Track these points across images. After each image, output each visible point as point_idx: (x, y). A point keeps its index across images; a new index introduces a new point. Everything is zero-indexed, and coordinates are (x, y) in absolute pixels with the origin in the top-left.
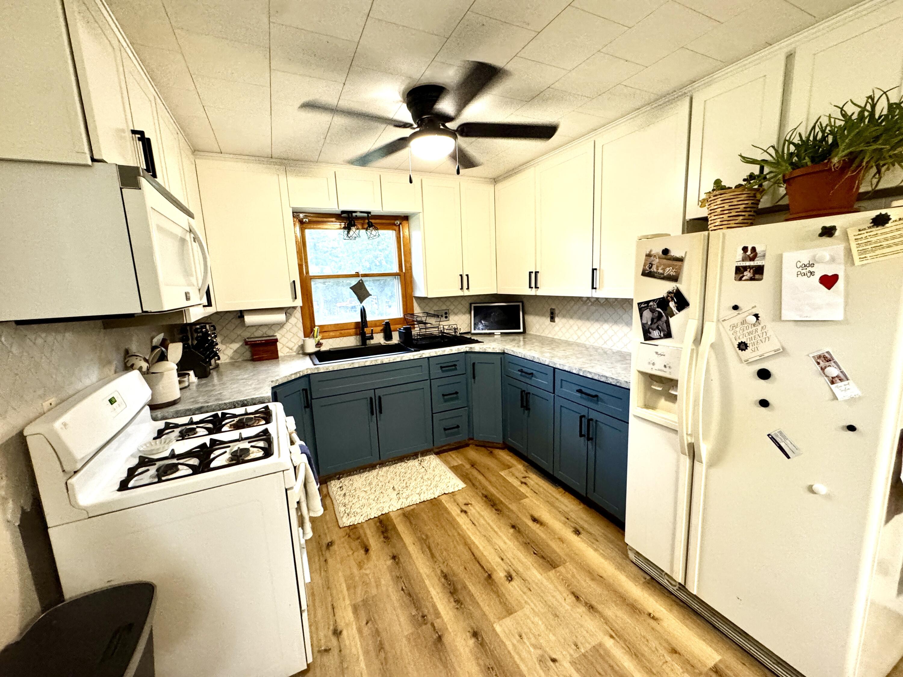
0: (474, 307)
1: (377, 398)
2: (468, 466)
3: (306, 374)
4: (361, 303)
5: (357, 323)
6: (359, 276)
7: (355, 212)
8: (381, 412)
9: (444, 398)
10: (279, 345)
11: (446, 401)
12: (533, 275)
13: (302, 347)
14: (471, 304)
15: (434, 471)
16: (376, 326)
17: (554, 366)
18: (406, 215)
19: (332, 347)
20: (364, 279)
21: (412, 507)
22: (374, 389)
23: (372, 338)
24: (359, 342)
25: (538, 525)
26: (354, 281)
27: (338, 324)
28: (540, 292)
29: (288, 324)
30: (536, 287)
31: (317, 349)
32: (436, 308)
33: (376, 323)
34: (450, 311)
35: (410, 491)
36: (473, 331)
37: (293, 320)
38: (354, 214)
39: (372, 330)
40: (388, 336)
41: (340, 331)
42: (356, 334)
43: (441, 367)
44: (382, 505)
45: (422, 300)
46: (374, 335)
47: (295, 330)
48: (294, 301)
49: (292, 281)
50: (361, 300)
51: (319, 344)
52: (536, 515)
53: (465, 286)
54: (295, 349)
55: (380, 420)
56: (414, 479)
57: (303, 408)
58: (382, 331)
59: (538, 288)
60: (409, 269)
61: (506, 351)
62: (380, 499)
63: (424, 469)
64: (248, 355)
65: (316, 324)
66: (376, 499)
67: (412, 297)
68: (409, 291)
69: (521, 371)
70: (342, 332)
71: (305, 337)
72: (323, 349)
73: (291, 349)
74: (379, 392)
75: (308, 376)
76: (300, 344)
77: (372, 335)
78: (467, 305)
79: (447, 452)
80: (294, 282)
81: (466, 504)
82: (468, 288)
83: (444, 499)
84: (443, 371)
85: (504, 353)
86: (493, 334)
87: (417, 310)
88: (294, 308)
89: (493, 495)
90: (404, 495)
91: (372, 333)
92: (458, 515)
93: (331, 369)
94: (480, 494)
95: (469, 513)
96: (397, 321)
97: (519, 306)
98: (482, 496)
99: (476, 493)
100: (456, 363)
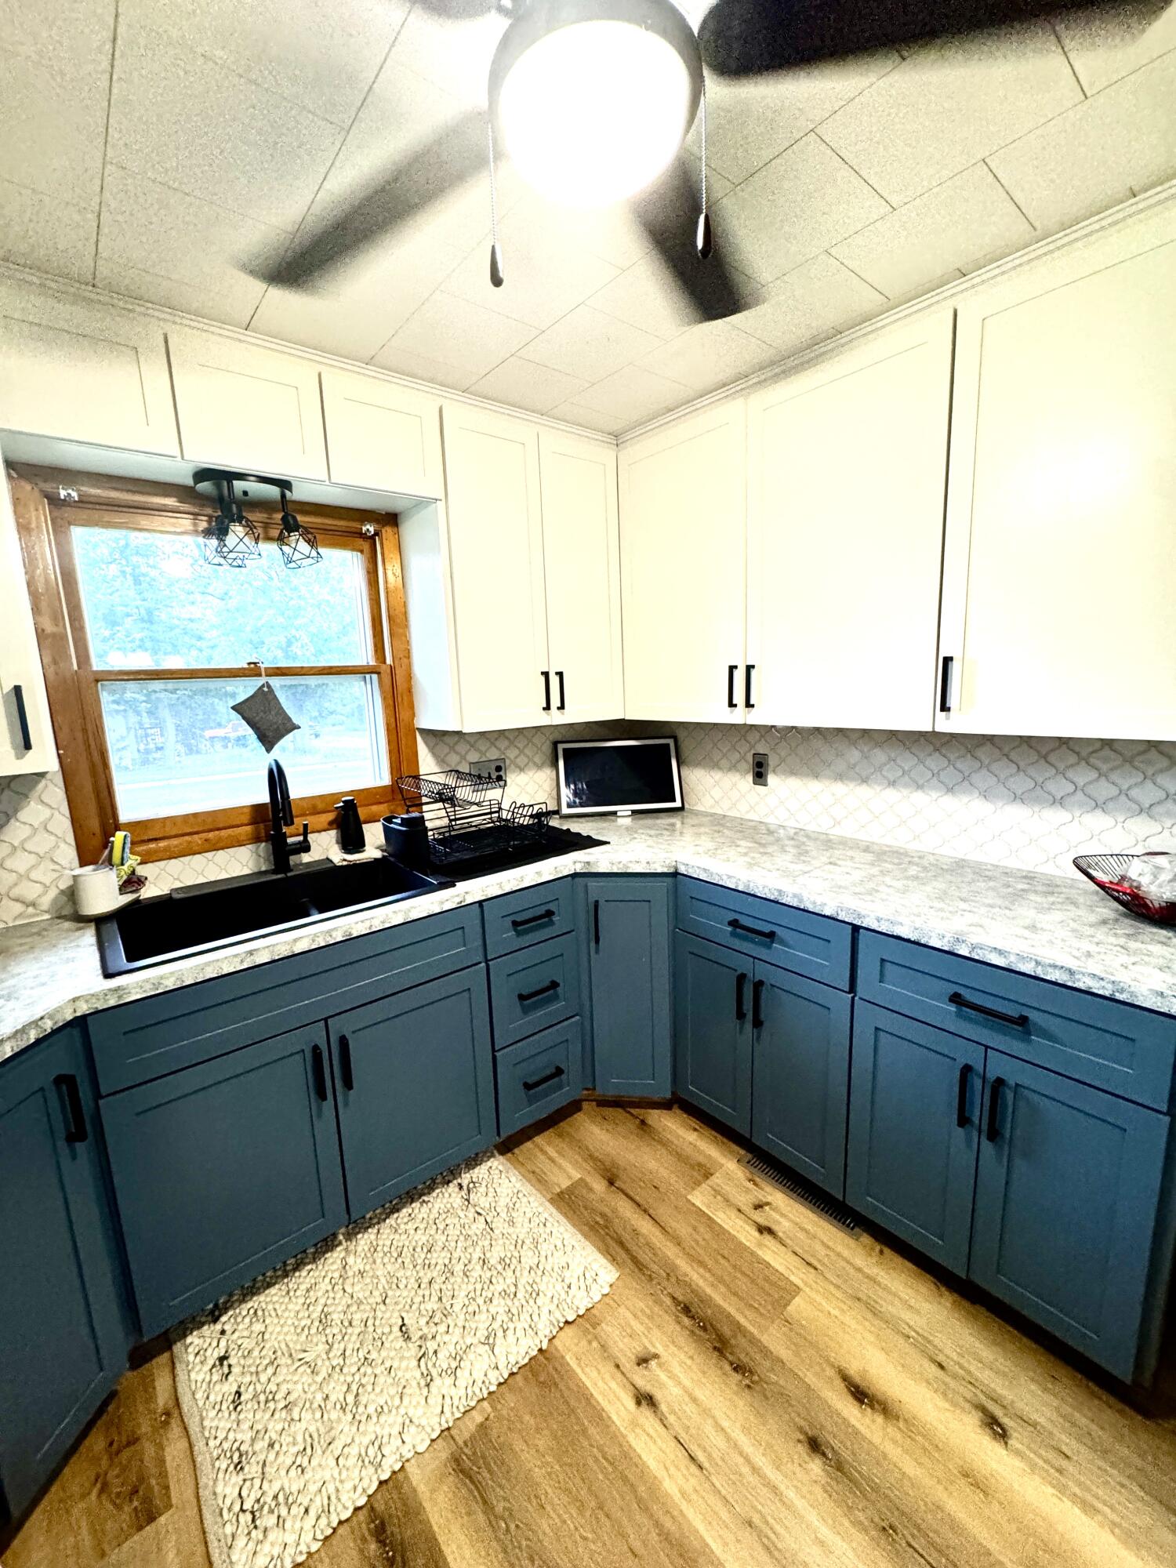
0: (565, 750)
1: (335, 1045)
2: (599, 1186)
3: (69, 1017)
4: (268, 750)
5: (258, 808)
6: (260, 675)
7: (241, 476)
8: (348, 1084)
9: (521, 1005)
11: (526, 1011)
12: (739, 676)
13: (72, 894)
14: (555, 744)
15: (512, 1223)
16: (316, 812)
17: (857, 922)
18: (390, 510)
19: (178, 885)
20: (276, 683)
21: (478, 1418)
22: (326, 1020)
23: (305, 847)
24: (267, 860)
25: (880, 1419)
26: (244, 689)
27: (195, 815)
28: (754, 718)
29: (15, 826)
30: (749, 705)
31: (129, 898)
32: (474, 757)
33: (315, 805)
34: (508, 762)
35: (458, 1331)
36: (565, 810)
37: (33, 812)
38: (239, 485)
39: (306, 826)
40: (352, 840)
41: (204, 835)
42: (256, 839)
43: (515, 924)
44: (371, 1429)
45: (436, 737)
46: (311, 837)
47: (42, 843)
48: (20, 757)
49: (7, 687)
50: (268, 740)
51: (132, 882)
52: (853, 1369)
53: (555, 701)
54: (46, 901)
55: (346, 1104)
56: (458, 1268)
57: (61, 1144)
58: (332, 825)
59: (753, 706)
60: (405, 655)
61: (682, 870)
62: (363, 1399)
63: (482, 1219)
65: (124, 817)
66: (350, 1399)
67: (412, 731)
68: (403, 715)
69: (734, 923)
70: (211, 835)
72: (148, 892)
73: (33, 904)
74: (339, 1026)
75: (80, 1023)
76: (64, 885)
77: (306, 840)
78: (547, 748)
79: (529, 1138)
80: (17, 690)
81: (643, 1361)
82: (562, 707)
83: (570, 1347)
84: (519, 934)
85: (676, 874)
86: (614, 813)
87: (427, 764)
88: (36, 778)
89: (706, 1301)
90: (443, 1361)
91: (305, 834)
92: (634, 1424)
93: (170, 984)
94: (668, 1301)
95: (663, 1407)
96: (373, 795)
97: (668, 745)
98: (673, 1309)
99: (656, 1302)
100: (552, 907)
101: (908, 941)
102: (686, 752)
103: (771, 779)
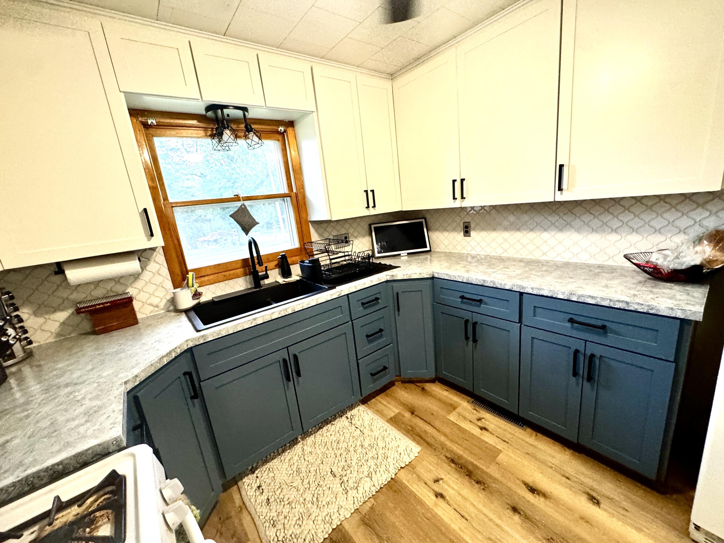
0: (375, 228)
1: (291, 357)
2: (408, 415)
3: (186, 348)
4: (247, 234)
5: (245, 261)
6: (240, 200)
7: (226, 107)
8: (299, 374)
9: (368, 339)
10: (136, 305)
11: (370, 342)
12: (458, 185)
13: (173, 301)
14: (370, 225)
15: (372, 431)
16: (269, 261)
17: (521, 291)
18: (290, 120)
19: (214, 296)
20: (247, 203)
21: (369, 504)
22: (287, 347)
23: (266, 277)
24: (251, 283)
25: (542, 499)
26: (234, 207)
27: (219, 265)
28: (466, 204)
29: (146, 273)
30: (463, 198)
31: (196, 302)
32: (335, 233)
33: (271, 257)
34: (350, 234)
35: (355, 473)
36: (377, 255)
37: (152, 266)
38: (226, 111)
39: (266, 267)
40: (286, 273)
41: (224, 273)
42: (245, 274)
43: (363, 304)
44: (326, 511)
46: (269, 272)
47: (158, 280)
48: (149, 240)
49: (141, 209)
50: (246, 230)
51: (196, 295)
52: (529, 480)
53: (371, 204)
54: (162, 304)
55: (298, 383)
56: (352, 449)
57: (189, 400)
58: (277, 266)
59: (465, 198)
60: (302, 187)
61: (436, 275)
62: (320, 500)
63: (358, 430)
64: (86, 325)
65: (189, 267)
66: (315, 499)
67: (308, 222)
68: (303, 215)
69: (462, 297)
70: (226, 273)
71: (175, 288)
72: (203, 299)
73: (157, 306)
74: (293, 350)
75: (190, 350)
76: (169, 297)
77: (266, 273)
78: (366, 227)
79: (374, 397)
80: (145, 210)
81: (436, 481)
82: (374, 206)
83: (404, 477)
84: (365, 308)
85: (433, 278)
86: (400, 255)
87: (315, 237)
88: (153, 249)
89: (460, 457)
90: (351, 484)
91: (266, 270)
92: (436, 505)
93: (224, 334)
94: (444, 458)
95: (447, 498)
96: (293, 252)
97: (422, 222)
98: (447, 461)
99: (439, 458)
100: (377, 296)
101: (547, 297)
102: (430, 225)
103: (473, 233)
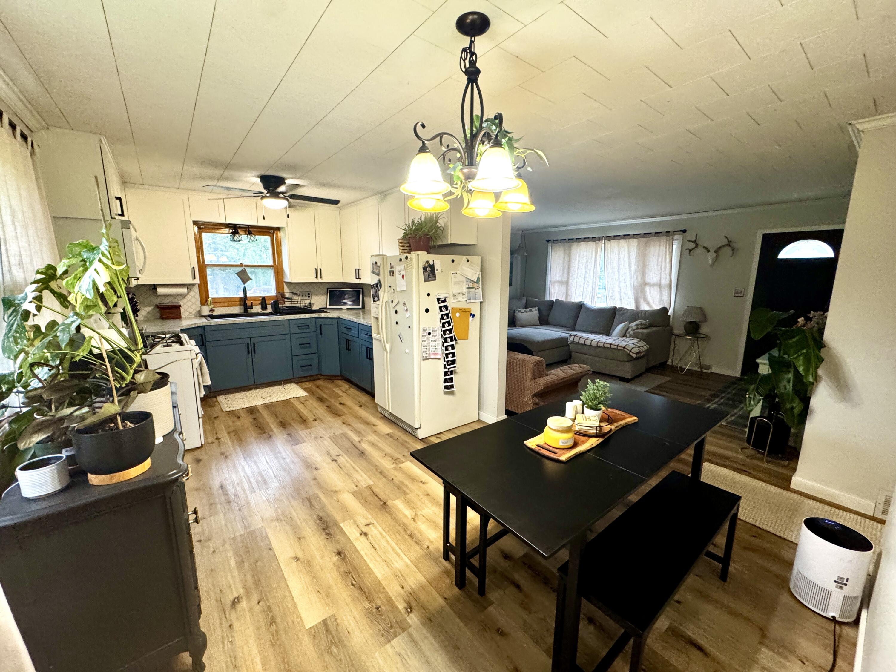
0: (330, 290)
1: (252, 344)
2: (314, 387)
5: (241, 298)
6: (242, 266)
7: (238, 224)
8: (255, 353)
9: (300, 347)
10: (182, 310)
12: (357, 272)
14: (328, 288)
15: (291, 390)
18: (277, 227)
19: (221, 312)
20: (246, 268)
21: (271, 403)
22: (250, 338)
23: (252, 307)
24: (243, 309)
25: (341, 405)
26: (239, 269)
27: (226, 298)
29: (188, 296)
30: (360, 278)
32: (301, 290)
33: (255, 299)
34: (312, 293)
35: (272, 397)
36: (328, 307)
37: (192, 293)
39: (252, 303)
40: (264, 307)
42: (240, 305)
43: (298, 326)
45: (289, 284)
47: (193, 300)
48: (193, 280)
49: (192, 267)
50: (244, 282)
51: (212, 311)
52: (343, 402)
53: (319, 276)
54: (194, 313)
55: (254, 358)
56: (276, 393)
58: (259, 303)
60: (281, 262)
61: (340, 317)
62: (251, 401)
63: (285, 389)
64: (158, 315)
65: (210, 297)
67: (283, 282)
68: (280, 277)
69: (347, 328)
70: (230, 303)
71: (201, 304)
72: (215, 313)
73: (191, 313)
74: (253, 340)
75: (203, 327)
76: (197, 310)
78: (324, 289)
79: (303, 382)
81: (306, 401)
82: (321, 278)
83: (292, 399)
84: (300, 329)
86: (341, 309)
87: (287, 291)
88: (193, 285)
89: (323, 397)
90: (268, 399)
92: (298, 405)
96: (271, 298)
97: (360, 291)
102: (364, 293)
